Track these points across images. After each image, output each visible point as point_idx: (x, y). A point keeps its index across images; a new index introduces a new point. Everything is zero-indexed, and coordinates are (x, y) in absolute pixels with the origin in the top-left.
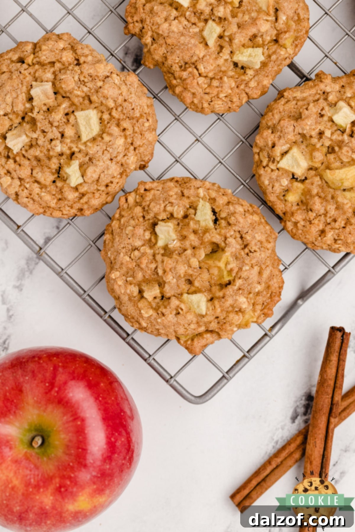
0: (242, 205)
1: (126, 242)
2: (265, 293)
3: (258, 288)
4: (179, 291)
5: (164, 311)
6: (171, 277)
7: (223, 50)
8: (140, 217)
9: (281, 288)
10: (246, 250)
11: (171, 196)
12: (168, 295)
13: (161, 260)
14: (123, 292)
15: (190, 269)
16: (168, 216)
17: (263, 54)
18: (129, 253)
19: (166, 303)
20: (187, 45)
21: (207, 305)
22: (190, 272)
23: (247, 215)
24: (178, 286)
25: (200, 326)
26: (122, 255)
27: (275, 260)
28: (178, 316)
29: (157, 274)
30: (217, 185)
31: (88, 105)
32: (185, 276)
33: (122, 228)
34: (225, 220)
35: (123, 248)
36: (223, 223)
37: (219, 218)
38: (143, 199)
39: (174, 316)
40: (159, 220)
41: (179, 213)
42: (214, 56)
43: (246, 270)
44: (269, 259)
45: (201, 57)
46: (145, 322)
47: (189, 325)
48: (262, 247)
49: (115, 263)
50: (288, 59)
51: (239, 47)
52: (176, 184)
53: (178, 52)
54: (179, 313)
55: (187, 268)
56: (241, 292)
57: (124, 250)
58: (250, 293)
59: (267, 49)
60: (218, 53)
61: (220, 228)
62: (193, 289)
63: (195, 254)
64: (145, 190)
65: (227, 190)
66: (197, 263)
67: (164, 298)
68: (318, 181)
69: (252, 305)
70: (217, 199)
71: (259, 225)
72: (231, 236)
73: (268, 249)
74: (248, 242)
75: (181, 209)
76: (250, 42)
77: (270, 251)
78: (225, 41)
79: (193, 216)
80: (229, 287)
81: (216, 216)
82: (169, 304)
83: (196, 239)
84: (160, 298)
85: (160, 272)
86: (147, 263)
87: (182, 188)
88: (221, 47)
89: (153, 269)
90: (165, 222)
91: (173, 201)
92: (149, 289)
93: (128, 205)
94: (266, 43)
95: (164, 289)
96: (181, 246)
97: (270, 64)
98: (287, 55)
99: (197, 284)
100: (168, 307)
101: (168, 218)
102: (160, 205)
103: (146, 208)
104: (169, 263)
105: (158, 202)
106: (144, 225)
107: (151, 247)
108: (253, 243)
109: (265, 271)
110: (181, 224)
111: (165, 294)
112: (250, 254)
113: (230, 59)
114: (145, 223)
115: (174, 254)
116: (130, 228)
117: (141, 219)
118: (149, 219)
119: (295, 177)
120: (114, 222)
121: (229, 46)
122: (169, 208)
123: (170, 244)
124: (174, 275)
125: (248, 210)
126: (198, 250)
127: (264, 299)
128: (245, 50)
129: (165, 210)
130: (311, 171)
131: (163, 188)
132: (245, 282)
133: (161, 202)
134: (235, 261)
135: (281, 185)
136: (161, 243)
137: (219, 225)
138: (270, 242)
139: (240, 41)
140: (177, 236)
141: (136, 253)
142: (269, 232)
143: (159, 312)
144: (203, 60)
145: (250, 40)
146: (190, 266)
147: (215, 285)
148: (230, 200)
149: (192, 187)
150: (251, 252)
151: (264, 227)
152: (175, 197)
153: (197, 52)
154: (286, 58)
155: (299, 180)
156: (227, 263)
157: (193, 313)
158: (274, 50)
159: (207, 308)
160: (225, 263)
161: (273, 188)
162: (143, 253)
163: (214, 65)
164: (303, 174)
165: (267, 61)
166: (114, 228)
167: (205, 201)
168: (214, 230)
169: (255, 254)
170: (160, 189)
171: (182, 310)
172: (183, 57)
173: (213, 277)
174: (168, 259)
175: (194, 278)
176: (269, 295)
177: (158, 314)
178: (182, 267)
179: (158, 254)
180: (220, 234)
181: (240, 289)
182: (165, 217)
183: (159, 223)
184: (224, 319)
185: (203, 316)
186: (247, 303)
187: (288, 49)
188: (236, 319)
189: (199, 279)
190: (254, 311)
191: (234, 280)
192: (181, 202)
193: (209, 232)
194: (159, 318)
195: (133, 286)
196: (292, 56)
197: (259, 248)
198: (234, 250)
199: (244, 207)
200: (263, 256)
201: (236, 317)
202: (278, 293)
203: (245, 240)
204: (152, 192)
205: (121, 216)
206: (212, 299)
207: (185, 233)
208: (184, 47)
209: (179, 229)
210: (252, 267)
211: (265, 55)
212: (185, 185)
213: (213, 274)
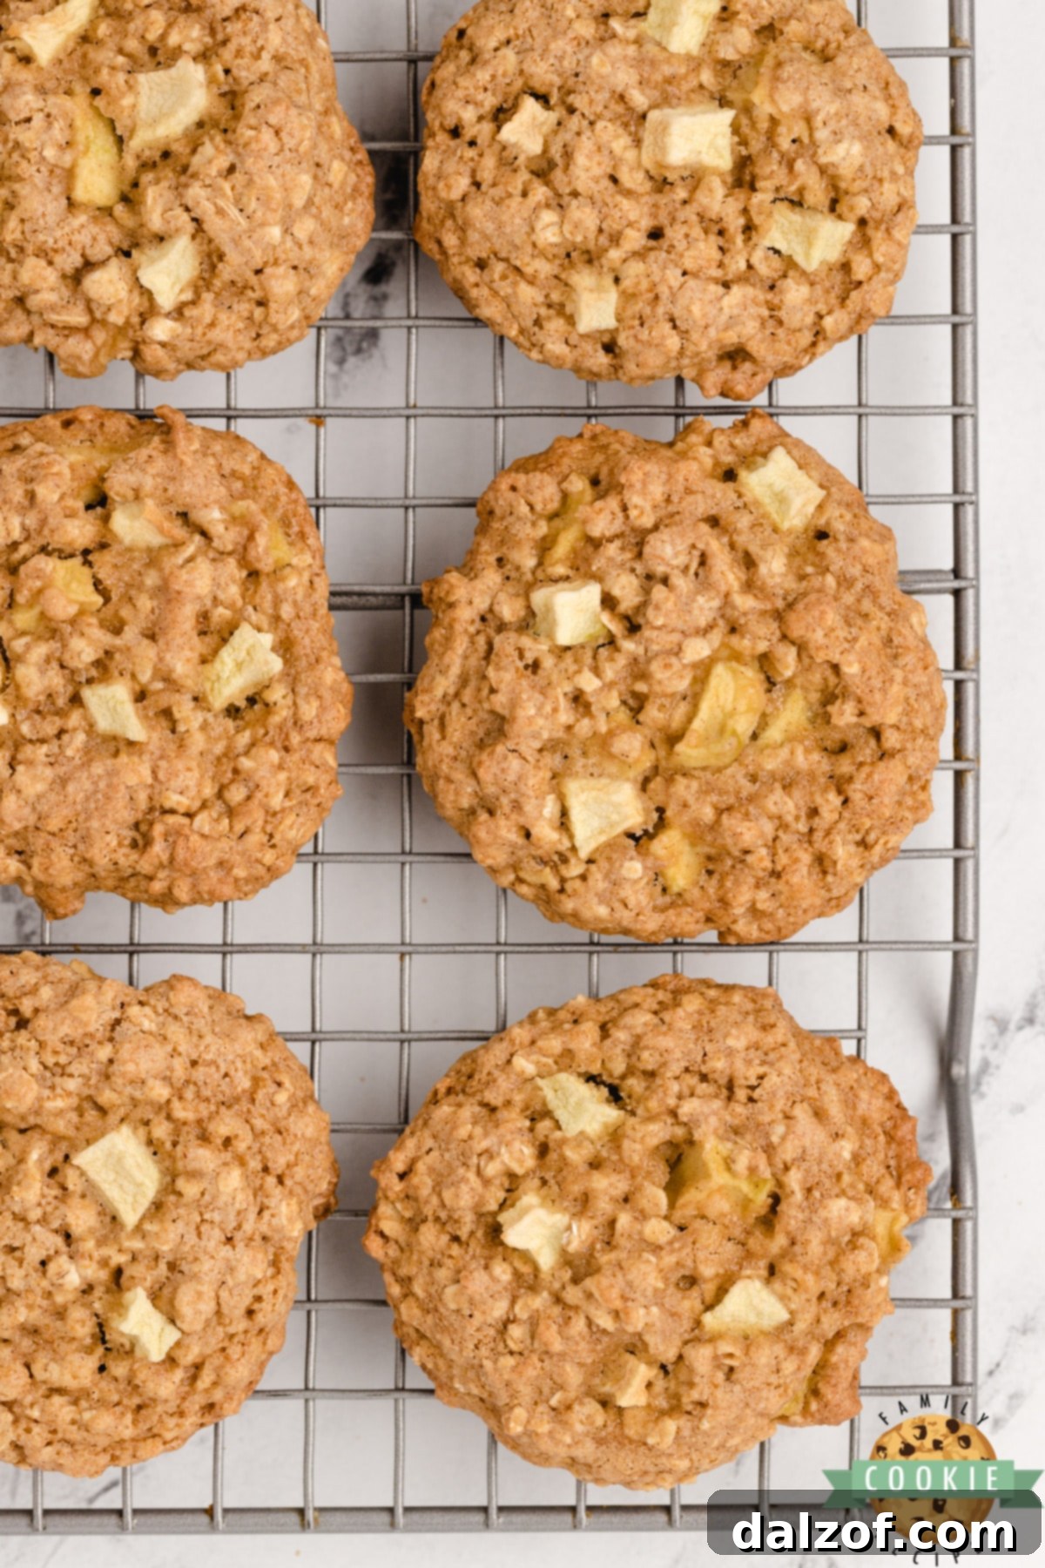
0: (637, 1005)
1: (471, 1330)
2: (868, 1142)
3: (846, 1149)
4: (687, 1324)
5: (695, 1395)
6: (642, 1311)
7: (177, 715)
8: (449, 1247)
9: (891, 1095)
10: (741, 1094)
11: (470, 1137)
12: (670, 1355)
13: (580, 1295)
14: (568, 1440)
15: (663, 1253)
16: (507, 1185)
17: (259, 630)
18: (501, 1347)
19: (683, 1377)
20: (96, 792)
21: (774, 1292)
22: (669, 1260)
23: (667, 1016)
24: (673, 1315)
25: (803, 1352)
26: (488, 1364)
27: (821, 1050)
28: (734, 1377)
29: (604, 1332)
30: (541, 1015)
31: (100, 1123)
32: (666, 1280)
33: (431, 1307)
34: (632, 1074)
35: (477, 1347)
36: (635, 1084)
37: (616, 1082)
38: (416, 1199)
39: (728, 1386)
40: (495, 1214)
41: (519, 1156)
42: (173, 747)
43: (783, 1138)
44: (805, 1063)
45: (149, 780)
46: (680, 1458)
47: (778, 1371)
48: (766, 1054)
49: (491, 1394)
50: (316, 580)
51: (199, 674)
52: (452, 1098)
53: (95, 824)
54: (731, 1369)
55: (653, 1259)
56: (817, 1194)
57: (484, 1351)
58: (839, 1176)
59: (255, 608)
60: (173, 731)
61: (638, 1102)
62: (709, 1289)
63: (642, 1212)
64: (402, 1176)
65: (572, 1002)
66: (665, 1224)
67: (670, 1368)
68: (688, 787)
69: (867, 1197)
70: (572, 1046)
71: (713, 1011)
72: (680, 1097)
73: (784, 1045)
74: (728, 1072)
75: (517, 1145)
76: (207, 639)
77: (792, 1044)
78: (159, 692)
79: (558, 1134)
80: (782, 1207)
81: (604, 1083)
82: (691, 1370)
83: (614, 1178)
84: (662, 1375)
85: (605, 1321)
86: (560, 1333)
87: (473, 1095)
88: (167, 713)
89: (585, 1330)
90: (513, 1205)
91: (485, 1144)
92: (617, 1381)
93: (397, 1242)
94: (240, 603)
95: (652, 1350)
96: (595, 1222)
97: (296, 632)
98: (306, 576)
99: (708, 1271)
100: (697, 1380)
101: (509, 1191)
102: (464, 1180)
103: (443, 1215)
104: (606, 1285)
105: (454, 1178)
106: (474, 1257)
107: (533, 1289)
108: (739, 1065)
109: (826, 1099)
110: (549, 1176)
111: (663, 1359)
112: (756, 1094)
113: (210, 717)
114: (471, 1250)
115: (597, 1255)
116: (450, 1291)
117: (456, 1250)
118: (472, 1233)
119: (639, 833)
120: (403, 1308)
121: (177, 696)
122: (492, 1169)
123: (569, 1243)
124: (642, 1301)
125: (660, 1003)
126: (638, 1195)
127: (881, 1156)
128: (217, 665)
129: (486, 1182)
130: (652, 786)
131: (435, 1137)
132: (805, 1165)
133: (461, 1171)
134: (738, 1140)
135: (636, 882)
136: (546, 1260)
137: (630, 1097)
138: (773, 1026)
139: (188, 660)
140: (566, 1209)
141: (516, 1332)
142: (749, 1006)
143: (690, 1408)
144: (161, 783)
145: (202, 633)
146: (657, 1249)
147: (748, 1233)
148: (602, 1019)
149: (496, 1073)
150: (753, 1088)
151: (727, 1004)
152: (478, 1131)
153: (132, 780)
154: (311, 582)
155: (651, 830)
156: (728, 1163)
157: (761, 1338)
158: (269, 597)
159: (783, 1298)
160: (722, 1167)
161: (626, 906)
162: (531, 1318)
163: (194, 764)
164: (646, 811)
165: (281, 634)
166: (415, 1323)
167: (551, 1074)
168: (632, 1121)
169: (766, 1083)
170: (429, 1143)
171: (730, 1355)
172: (115, 821)
173: (726, 1221)
174: (596, 1277)
175: (689, 1263)
176: (882, 1138)
177: (689, 1413)
178: (643, 1267)
179: (564, 1287)
180: (651, 1118)
181: (809, 1190)
182: (501, 1195)
183: (502, 1218)
184: (839, 1284)
185: (791, 1323)
186: (853, 1204)
187: (295, 561)
188: (864, 1260)
189: (701, 1255)
190: (884, 1203)
191: (780, 1184)
192: (502, 1130)
193: (624, 1136)
194: (700, 1419)
195: (576, 1407)
196: (318, 562)
197: (763, 1063)
198: (713, 1121)
199: (646, 1006)
200: (787, 1071)
201: (861, 1256)
202: (896, 1112)
203: (716, 1076)
204: (421, 1167)
205: (406, 1282)
206: (772, 1270)
207: (576, 1189)
208: (97, 801)
209: (555, 1188)
210: (788, 1117)
211: (265, 625)
212: (474, 1083)
213: (723, 1215)
